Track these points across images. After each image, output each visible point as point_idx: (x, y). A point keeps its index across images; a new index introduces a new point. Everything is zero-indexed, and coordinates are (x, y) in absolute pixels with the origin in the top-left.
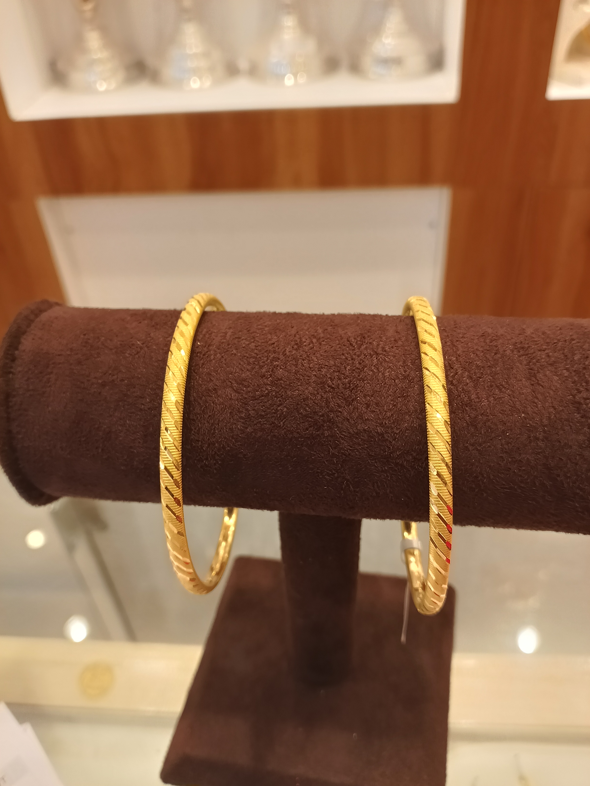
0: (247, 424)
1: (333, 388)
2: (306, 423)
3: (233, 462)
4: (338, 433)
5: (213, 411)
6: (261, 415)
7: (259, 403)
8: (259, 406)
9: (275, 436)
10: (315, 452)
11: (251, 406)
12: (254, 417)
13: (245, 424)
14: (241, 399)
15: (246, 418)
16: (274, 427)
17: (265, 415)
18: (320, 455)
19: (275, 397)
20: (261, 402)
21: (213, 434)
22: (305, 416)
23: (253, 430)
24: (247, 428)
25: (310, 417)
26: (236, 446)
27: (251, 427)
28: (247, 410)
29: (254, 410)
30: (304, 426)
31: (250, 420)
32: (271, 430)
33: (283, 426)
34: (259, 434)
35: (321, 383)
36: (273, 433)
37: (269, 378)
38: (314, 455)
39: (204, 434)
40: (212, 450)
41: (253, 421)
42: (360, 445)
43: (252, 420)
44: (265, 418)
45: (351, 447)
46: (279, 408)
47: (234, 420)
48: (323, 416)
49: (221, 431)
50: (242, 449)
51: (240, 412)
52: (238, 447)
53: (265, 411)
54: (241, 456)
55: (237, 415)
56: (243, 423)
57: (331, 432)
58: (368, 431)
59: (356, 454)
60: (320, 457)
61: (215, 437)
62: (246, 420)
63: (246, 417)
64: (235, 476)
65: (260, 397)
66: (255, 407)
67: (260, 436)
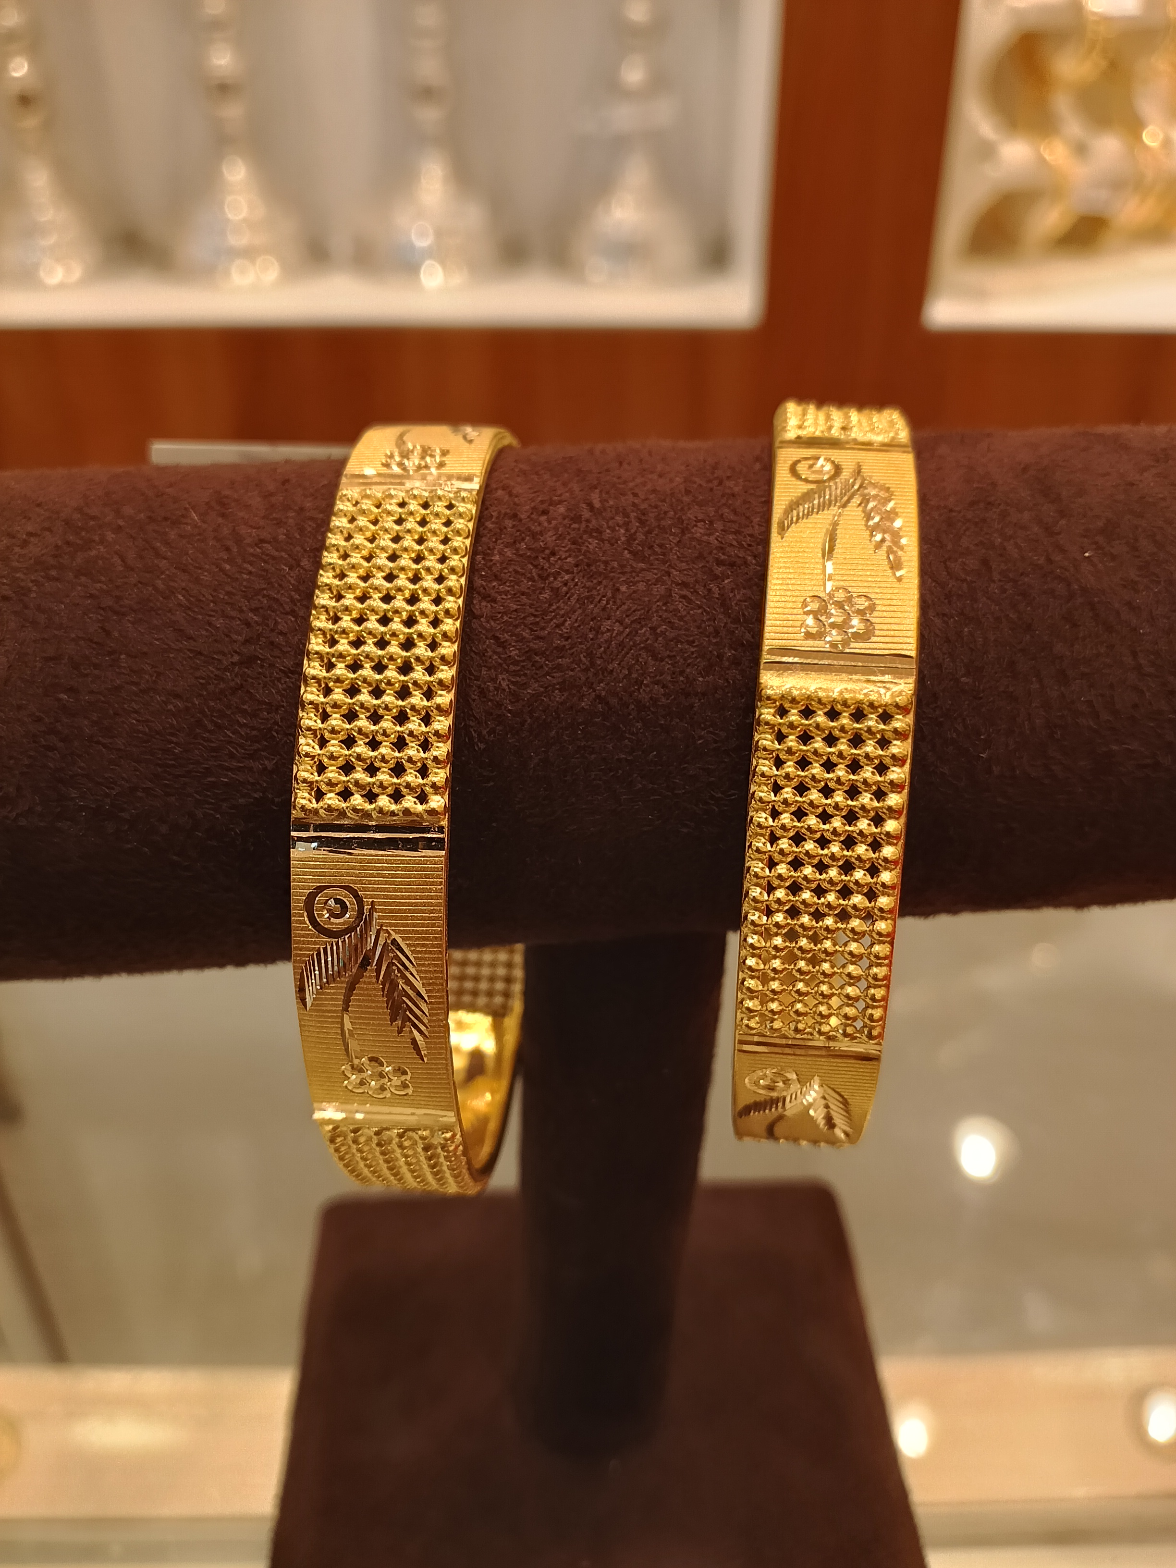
0: (525, 675)
6: (560, 649)
7: (551, 620)
9: (599, 697)
11: (532, 630)
12: (542, 654)
15: (523, 661)
16: (595, 674)
17: (570, 649)
20: (555, 617)
24: (525, 686)
27: (537, 681)
28: (521, 639)
31: (533, 665)
32: (590, 682)
33: (619, 672)
34: (558, 697)
37: (566, 558)
41: (542, 667)
43: (537, 665)
44: (572, 654)
51: (503, 645)
56: (516, 673)
60: (716, 742)
62: (523, 666)
63: (524, 658)
64: (494, 824)
65: (550, 605)
67: (562, 703)
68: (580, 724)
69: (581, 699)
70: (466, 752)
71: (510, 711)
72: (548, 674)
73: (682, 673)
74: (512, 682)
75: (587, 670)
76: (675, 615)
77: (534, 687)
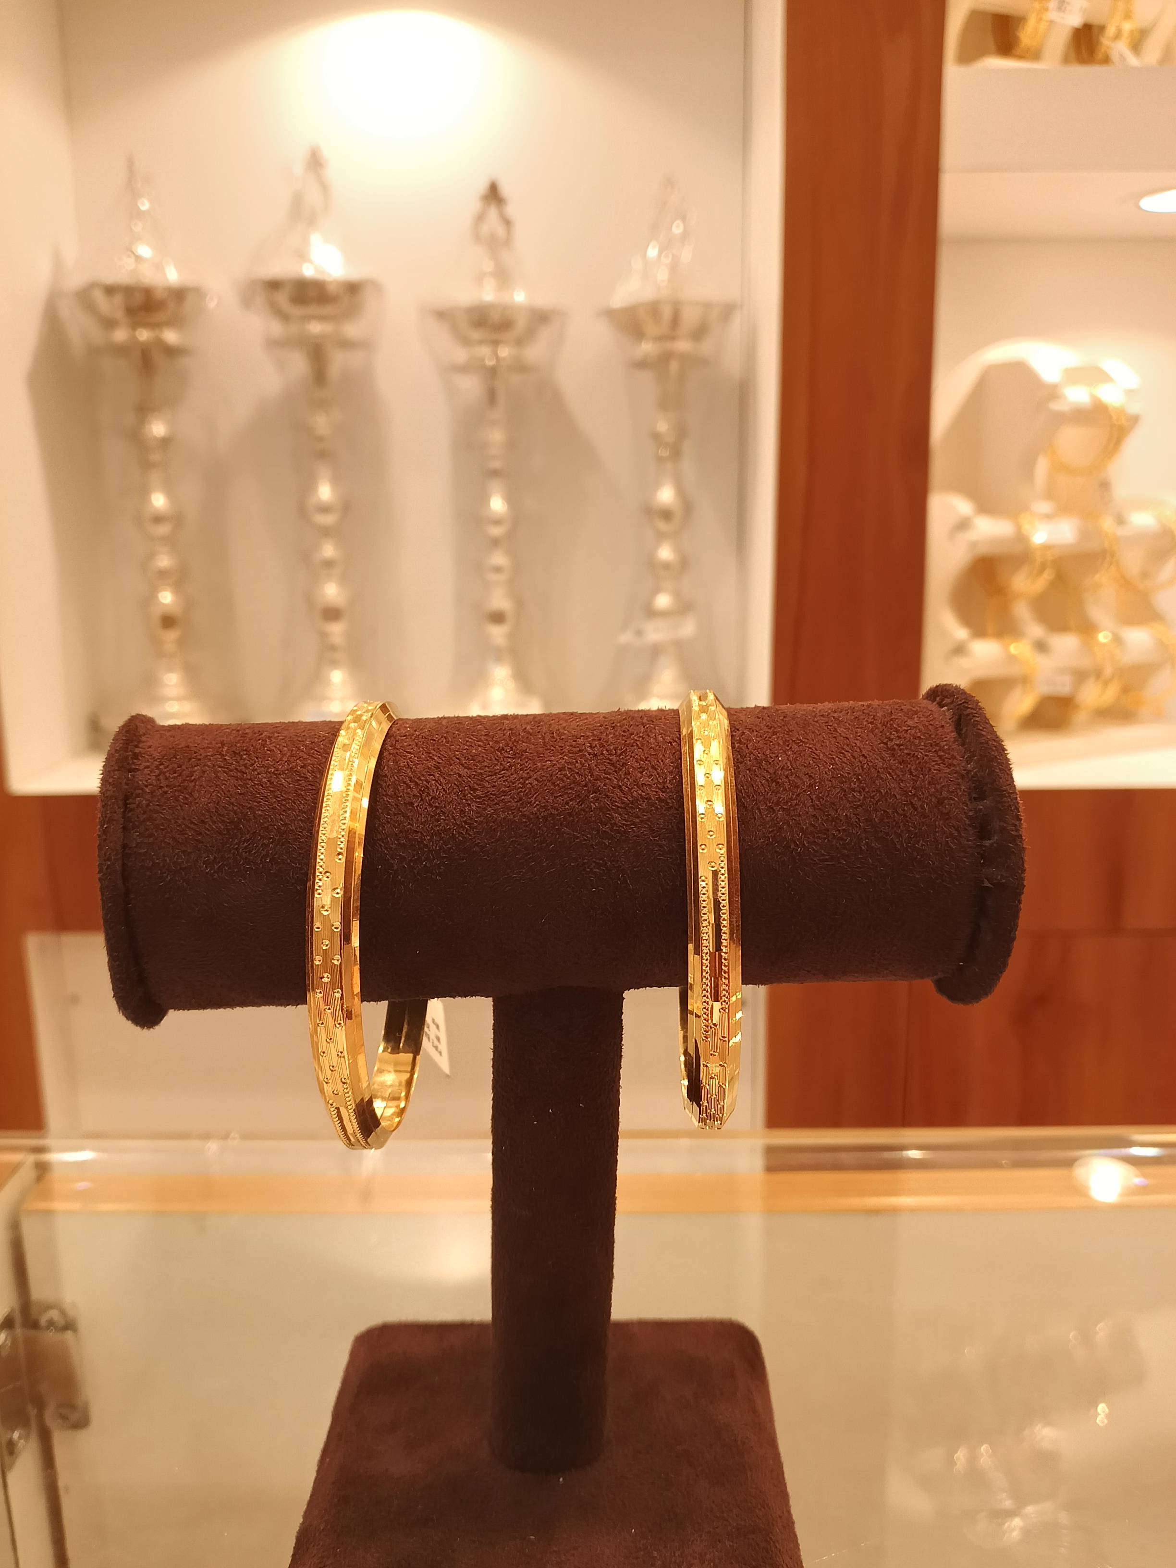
0: (485, 804)
1: (595, 755)
2: (566, 796)
3: (465, 861)
4: (608, 805)
5: (437, 792)
8: (501, 781)
9: (524, 815)
10: (579, 833)
11: (489, 783)
12: (494, 795)
13: (481, 804)
14: (475, 775)
16: (522, 804)
18: (587, 837)
19: (521, 770)
20: (502, 777)
21: (438, 820)
22: (563, 787)
23: (493, 811)
24: (485, 809)
25: (570, 789)
26: (470, 835)
27: (490, 807)
29: (494, 786)
30: (563, 800)
32: (519, 808)
33: (535, 803)
35: (580, 751)
36: (521, 812)
38: (578, 837)
39: (425, 821)
40: (437, 845)
41: (493, 800)
42: (638, 817)
43: (491, 799)
44: (510, 794)
45: (626, 821)
46: (527, 782)
47: (466, 800)
48: (586, 786)
49: (448, 816)
50: (478, 839)
51: (475, 790)
52: (473, 836)
53: (509, 786)
54: (476, 849)
55: (471, 794)
56: (480, 803)
57: (599, 803)
58: (646, 799)
59: (634, 831)
61: (439, 826)
62: (484, 800)
65: (500, 772)
66: (495, 782)
67: (504, 818)
68: (513, 828)
69: (514, 817)
70: (451, 843)
71: (476, 822)
72: (497, 804)
73: (567, 803)
74: (478, 807)
75: (516, 802)
76: (565, 776)
77: (490, 810)
